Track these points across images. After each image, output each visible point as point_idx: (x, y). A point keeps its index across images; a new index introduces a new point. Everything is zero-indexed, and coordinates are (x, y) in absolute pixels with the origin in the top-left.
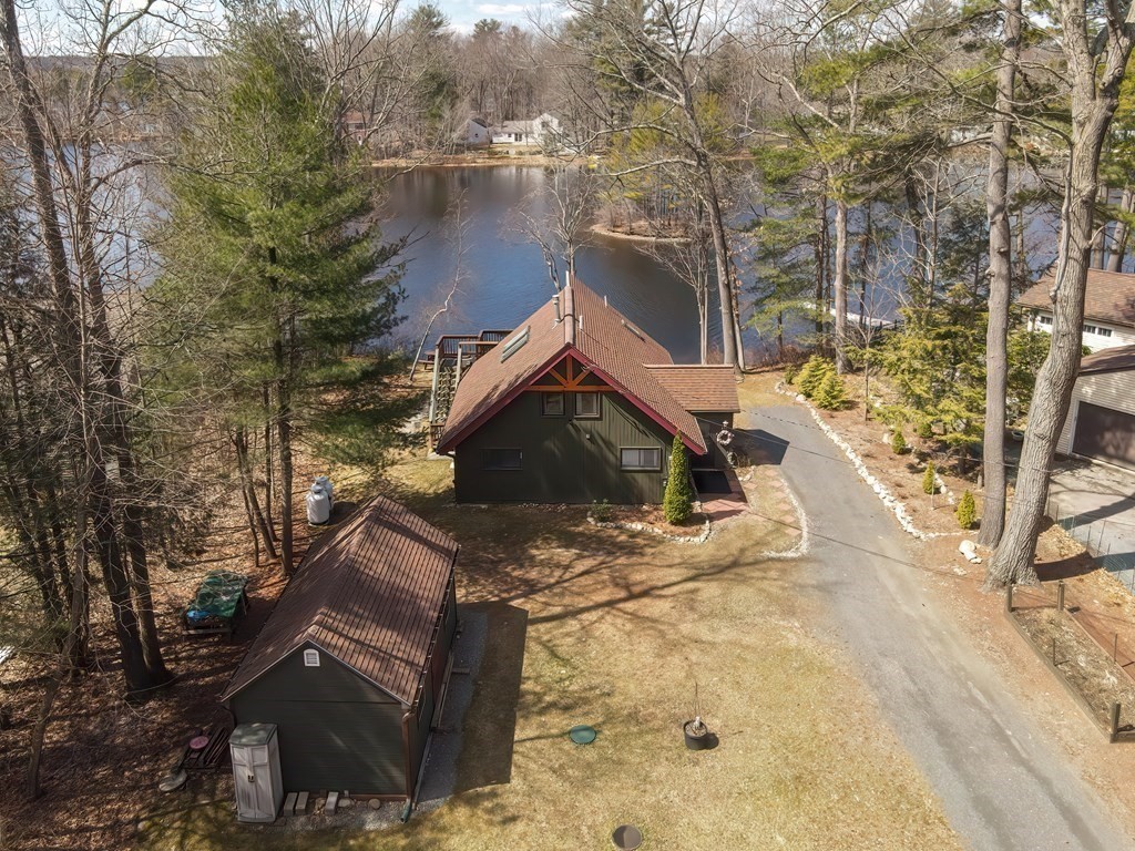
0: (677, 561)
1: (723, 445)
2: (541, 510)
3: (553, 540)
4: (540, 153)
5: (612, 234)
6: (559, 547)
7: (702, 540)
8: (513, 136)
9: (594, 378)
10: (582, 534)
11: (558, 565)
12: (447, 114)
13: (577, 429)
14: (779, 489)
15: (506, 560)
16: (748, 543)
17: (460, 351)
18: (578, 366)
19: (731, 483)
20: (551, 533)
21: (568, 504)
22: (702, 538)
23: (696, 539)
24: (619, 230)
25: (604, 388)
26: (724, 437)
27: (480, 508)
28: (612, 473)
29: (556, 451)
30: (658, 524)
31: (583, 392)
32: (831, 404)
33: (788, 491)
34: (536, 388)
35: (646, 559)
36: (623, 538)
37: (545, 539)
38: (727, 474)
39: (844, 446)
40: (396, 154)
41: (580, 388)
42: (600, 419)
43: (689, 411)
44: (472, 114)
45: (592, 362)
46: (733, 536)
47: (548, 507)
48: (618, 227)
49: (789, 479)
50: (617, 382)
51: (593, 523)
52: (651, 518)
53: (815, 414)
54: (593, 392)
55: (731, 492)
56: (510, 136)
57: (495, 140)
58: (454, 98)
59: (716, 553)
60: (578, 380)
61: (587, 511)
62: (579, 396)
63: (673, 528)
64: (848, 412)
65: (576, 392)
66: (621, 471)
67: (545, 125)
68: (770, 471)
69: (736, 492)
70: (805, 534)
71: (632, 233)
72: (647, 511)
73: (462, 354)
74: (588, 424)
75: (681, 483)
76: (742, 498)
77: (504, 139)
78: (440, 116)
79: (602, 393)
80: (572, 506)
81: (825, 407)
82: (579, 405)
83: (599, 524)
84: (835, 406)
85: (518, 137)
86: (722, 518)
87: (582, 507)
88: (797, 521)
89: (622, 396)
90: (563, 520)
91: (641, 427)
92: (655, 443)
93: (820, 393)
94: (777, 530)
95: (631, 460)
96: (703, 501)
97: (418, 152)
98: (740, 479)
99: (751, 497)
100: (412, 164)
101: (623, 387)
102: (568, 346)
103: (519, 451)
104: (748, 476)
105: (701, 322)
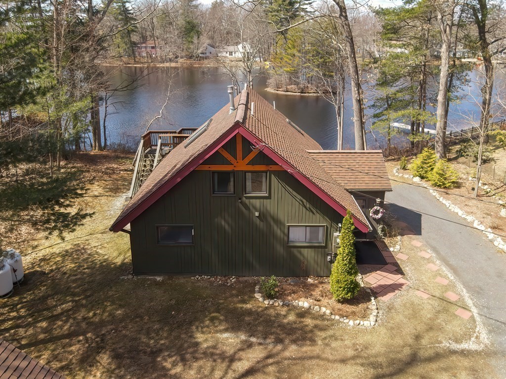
0: (350, 353)
1: (375, 219)
2: (211, 283)
3: (221, 321)
4: (241, 61)
5: (276, 92)
6: (226, 330)
7: (373, 323)
8: (228, 53)
9: (265, 158)
10: (249, 312)
11: (223, 356)
12: (195, 41)
13: (246, 207)
14: (429, 260)
15: (168, 348)
16: (421, 328)
17: (159, 142)
18: (247, 145)
19: (384, 254)
20: (218, 311)
21: (238, 276)
22: (372, 318)
23: (366, 323)
24: (280, 90)
25: (274, 168)
26: (377, 212)
27: (155, 281)
28: (280, 249)
29: (227, 227)
30: (325, 301)
31: (252, 172)
32: (444, 184)
33: (438, 262)
34: (206, 168)
35: (316, 350)
36: (292, 318)
37: (212, 320)
38: (378, 244)
39: (470, 218)
40: (171, 60)
41: (251, 168)
42: (269, 197)
43: (347, 190)
44: (208, 41)
45: (261, 141)
46: (401, 317)
47: (219, 280)
48: (280, 88)
49: (435, 250)
50: (287, 162)
51: (261, 299)
52: (317, 293)
53: (434, 193)
54: (263, 172)
55: (386, 264)
56: (227, 53)
57: (219, 55)
58: (199, 34)
59: (391, 342)
60: (247, 160)
61: (255, 284)
62: (249, 175)
63: (340, 306)
64: (457, 189)
65: (246, 172)
66: (289, 247)
67: (244, 47)
68: (414, 241)
69: (391, 263)
70: (478, 318)
71: (288, 91)
72: (312, 285)
73: (161, 145)
74: (257, 203)
75: (350, 263)
76: (399, 271)
77: (224, 54)
78: (192, 42)
79: (271, 172)
80: (241, 279)
81: (439, 186)
82: (249, 184)
83: (266, 302)
84: (447, 185)
85: (231, 53)
86: (385, 294)
87: (250, 279)
88: (461, 299)
89: (291, 176)
90: (232, 296)
91: (308, 206)
92: (320, 221)
93: (434, 176)
94: (446, 310)
95: (298, 236)
96: (364, 273)
97: (181, 60)
98: (391, 249)
99: (406, 269)
100: (179, 65)
101: (292, 166)
102: (237, 125)
103: (191, 228)
104: (398, 247)
105: (338, 128)
